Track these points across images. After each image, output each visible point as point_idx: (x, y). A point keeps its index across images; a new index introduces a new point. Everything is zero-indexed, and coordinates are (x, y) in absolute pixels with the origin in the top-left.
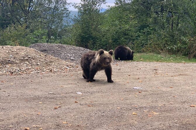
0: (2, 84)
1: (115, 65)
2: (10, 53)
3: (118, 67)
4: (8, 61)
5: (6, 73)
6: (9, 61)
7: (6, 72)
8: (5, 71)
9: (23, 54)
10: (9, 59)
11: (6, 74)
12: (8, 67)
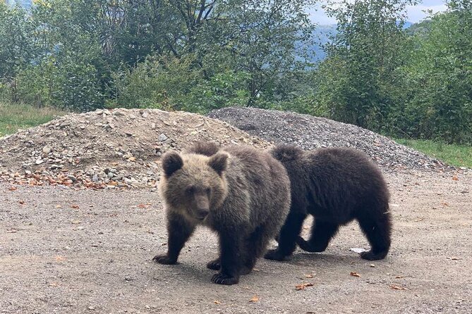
0: (142, 214)
1: (450, 180)
2: (161, 130)
3: (461, 186)
4: (155, 151)
5: (149, 184)
6: (158, 150)
7: (148, 181)
8: (146, 179)
9: (195, 133)
10: (158, 147)
11: (150, 187)
12: (155, 167)
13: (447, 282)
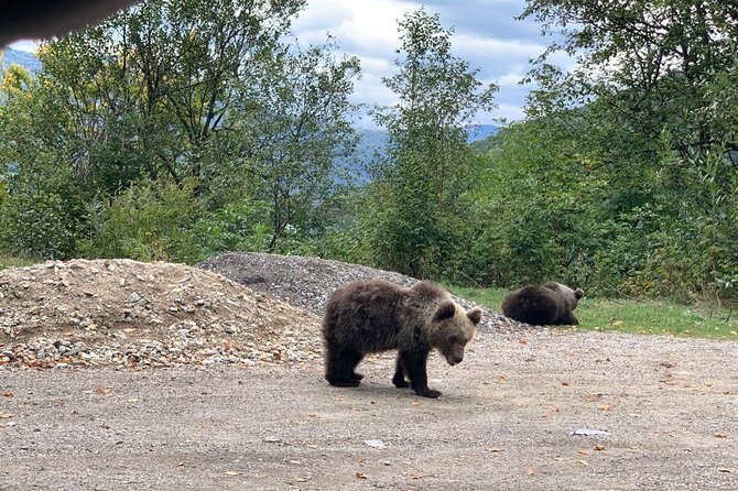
0: (98, 401)
1: (516, 344)
2: (131, 287)
3: (527, 351)
4: (123, 316)
5: (115, 359)
6: (127, 314)
7: (113, 356)
8: (110, 353)
9: (178, 290)
10: (128, 310)
11: (115, 364)
12: (123, 336)
13: (477, 482)
